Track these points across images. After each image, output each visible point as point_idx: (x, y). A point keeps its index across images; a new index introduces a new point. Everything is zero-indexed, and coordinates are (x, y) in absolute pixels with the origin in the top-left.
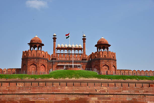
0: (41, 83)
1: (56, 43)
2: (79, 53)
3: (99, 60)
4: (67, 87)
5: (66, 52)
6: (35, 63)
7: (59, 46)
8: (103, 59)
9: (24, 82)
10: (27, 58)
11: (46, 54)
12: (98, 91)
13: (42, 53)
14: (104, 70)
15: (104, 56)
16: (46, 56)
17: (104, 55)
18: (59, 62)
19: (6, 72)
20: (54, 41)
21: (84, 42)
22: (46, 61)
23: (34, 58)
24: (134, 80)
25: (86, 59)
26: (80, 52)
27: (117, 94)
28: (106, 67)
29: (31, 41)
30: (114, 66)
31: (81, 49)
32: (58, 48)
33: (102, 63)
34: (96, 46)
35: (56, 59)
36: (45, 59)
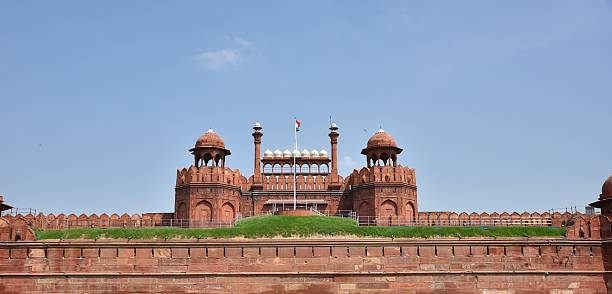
0: (213, 250)
1: (261, 147)
2: (321, 172)
3: (371, 188)
4: (277, 260)
6: (207, 200)
7: (270, 154)
8: (382, 186)
9: (171, 247)
10: (188, 187)
11: (237, 175)
12: (357, 268)
13: (226, 172)
14: (383, 215)
15: (384, 179)
16: (237, 182)
17: (384, 175)
18: (269, 195)
19: (139, 222)
20: (257, 142)
21: (334, 142)
22: (237, 194)
23: (204, 187)
24: (451, 238)
25: (339, 188)
26: (324, 168)
27: (405, 275)
28: (391, 207)
29: (198, 143)
30: (410, 203)
31: (326, 161)
32: (266, 161)
33: (380, 196)
34: (364, 152)
35: (261, 188)
36: (233, 189)
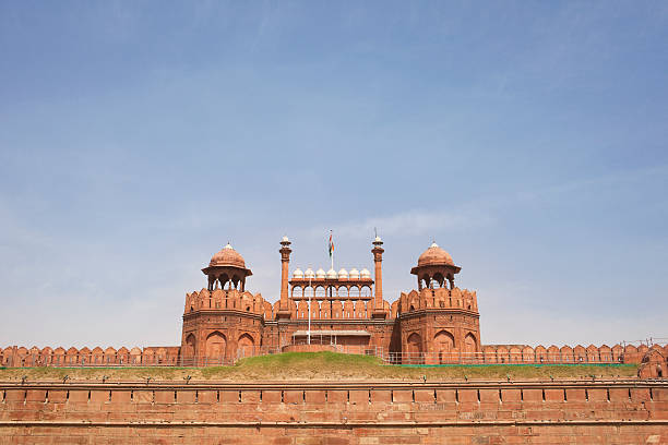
0: (204, 393)
1: (290, 265)
2: (363, 296)
3: (422, 316)
5: (321, 292)
6: (221, 331)
7: (299, 274)
9: (154, 389)
10: (199, 315)
11: (258, 300)
12: (380, 417)
13: (245, 297)
14: (437, 350)
15: (437, 305)
16: (258, 309)
17: (437, 300)
19: (139, 358)
20: (285, 260)
21: (378, 260)
22: (257, 323)
23: (217, 315)
25: (384, 316)
26: (366, 292)
27: (441, 426)
28: (447, 338)
29: (213, 261)
30: (470, 334)
31: (368, 283)
32: (295, 283)
33: (433, 326)
34: (414, 271)
35: (289, 316)
36: (254, 317)
